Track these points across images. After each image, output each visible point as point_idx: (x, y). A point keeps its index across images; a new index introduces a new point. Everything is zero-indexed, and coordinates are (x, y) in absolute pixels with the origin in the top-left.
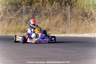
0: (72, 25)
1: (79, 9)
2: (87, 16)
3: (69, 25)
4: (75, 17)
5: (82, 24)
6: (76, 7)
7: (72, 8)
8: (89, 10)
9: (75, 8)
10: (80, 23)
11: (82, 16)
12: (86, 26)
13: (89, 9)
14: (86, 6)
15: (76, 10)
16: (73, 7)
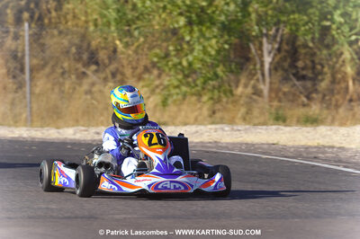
0: (39, 94)
1: (67, 34)
2: (97, 63)
3: (28, 95)
4: (51, 63)
5: (75, 89)
6: (55, 28)
7: (44, 32)
8: (106, 39)
9: (56, 32)
10: (67, 85)
11: (79, 60)
12: (89, 97)
13: (105, 35)
14: (96, 25)
15: (55, 40)
16: (48, 30)
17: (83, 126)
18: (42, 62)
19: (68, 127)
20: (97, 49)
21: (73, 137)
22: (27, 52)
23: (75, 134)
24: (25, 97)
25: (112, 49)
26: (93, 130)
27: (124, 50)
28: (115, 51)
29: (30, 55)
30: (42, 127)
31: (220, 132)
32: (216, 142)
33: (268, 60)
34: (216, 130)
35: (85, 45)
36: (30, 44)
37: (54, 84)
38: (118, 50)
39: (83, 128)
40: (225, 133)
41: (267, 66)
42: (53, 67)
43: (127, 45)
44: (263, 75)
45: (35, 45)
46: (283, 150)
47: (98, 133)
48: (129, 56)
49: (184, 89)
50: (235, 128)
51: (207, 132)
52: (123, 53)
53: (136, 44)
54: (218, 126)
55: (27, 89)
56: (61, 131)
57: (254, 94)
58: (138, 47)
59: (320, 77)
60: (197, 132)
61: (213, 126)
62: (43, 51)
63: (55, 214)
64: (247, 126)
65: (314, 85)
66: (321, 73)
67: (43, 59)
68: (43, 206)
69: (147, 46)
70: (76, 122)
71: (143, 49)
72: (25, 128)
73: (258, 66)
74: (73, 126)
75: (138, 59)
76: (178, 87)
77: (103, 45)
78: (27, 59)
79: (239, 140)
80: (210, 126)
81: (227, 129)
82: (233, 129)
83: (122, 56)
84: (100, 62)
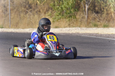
23: (29, 31)
24: (8, 19)
28: (37, 4)
29: (10, 6)
31: (77, 30)
32: (78, 33)
33: (87, 7)
34: (76, 29)
37: (17, 15)
39: (31, 29)
40: (79, 30)
42: (17, 9)
43: (41, 3)
45: (11, 2)
48: (41, 6)
49: (60, 16)
50: (82, 28)
51: (73, 30)
52: (39, 5)
53: (44, 2)
54: (76, 28)
56: (25, 30)
57: (82, 18)
59: (103, 12)
60: (70, 30)
61: (74, 28)
62: (13, 4)
64: (86, 28)
65: (101, 15)
66: (103, 11)
67: (13, 7)
74: (28, 28)
76: (58, 16)
77: (33, 2)
81: (79, 29)
82: (81, 29)
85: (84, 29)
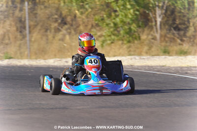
17: (59, 58)
18: (36, 24)
19: (51, 58)
20: (65, 16)
21: (53, 64)
22: (27, 18)
23: (54, 62)
24: (26, 43)
25: (73, 15)
26: (64, 60)
27: (80, 16)
28: (75, 16)
29: (29, 20)
30: (36, 59)
31: (133, 60)
32: (132, 65)
33: (159, 20)
34: (131, 59)
35: (59, 13)
36: (29, 13)
38: (77, 16)
39: (59, 59)
40: (136, 60)
41: (158, 23)
42: (42, 26)
43: (82, 13)
44: (157, 29)
45: (31, 14)
46: (168, 69)
47: (67, 62)
48: (83, 19)
49: (113, 37)
50: (142, 57)
51: (126, 60)
52: (80, 18)
53: (87, 13)
54: (132, 57)
55: (28, 38)
56: (46, 61)
57: (153, 39)
58: (88, 14)
61: (130, 57)
62: (36, 17)
63: (44, 107)
64: (148, 57)
66: (189, 26)
67: (36, 22)
68: (38, 102)
69: (93, 13)
70: (55, 56)
71: (90, 16)
72: (27, 60)
73: (154, 24)
74: (53, 58)
75: (88, 21)
76: (110, 36)
77: (68, 13)
78: (27, 22)
79: (144, 64)
80: (128, 57)
81: (137, 58)
82: (140, 59)
83: (79, 19)
84: (67, 23)
85: (144, 58)
